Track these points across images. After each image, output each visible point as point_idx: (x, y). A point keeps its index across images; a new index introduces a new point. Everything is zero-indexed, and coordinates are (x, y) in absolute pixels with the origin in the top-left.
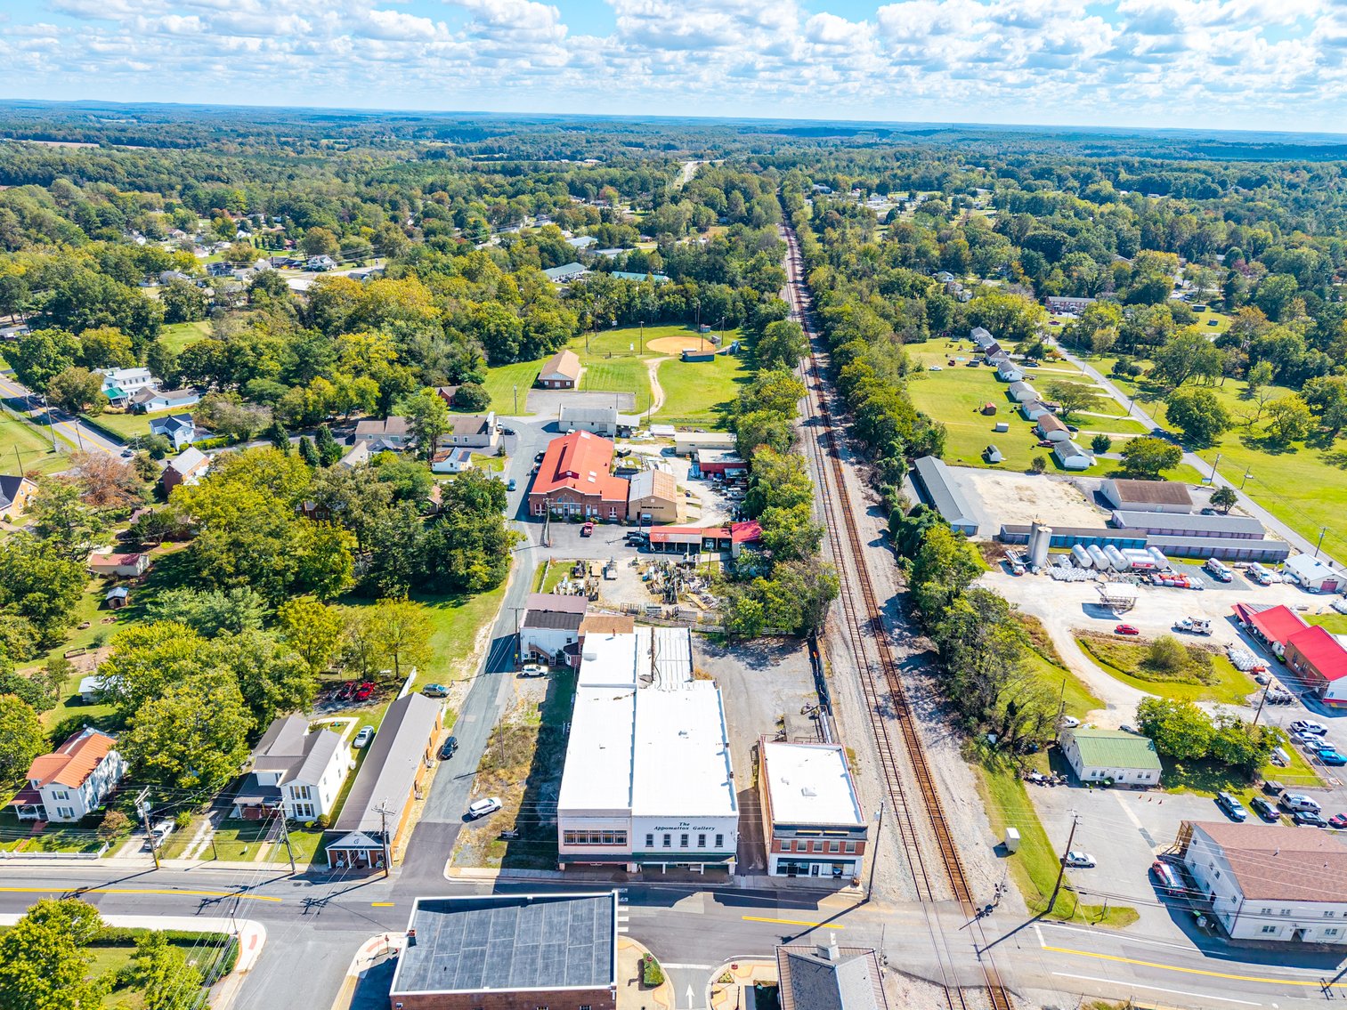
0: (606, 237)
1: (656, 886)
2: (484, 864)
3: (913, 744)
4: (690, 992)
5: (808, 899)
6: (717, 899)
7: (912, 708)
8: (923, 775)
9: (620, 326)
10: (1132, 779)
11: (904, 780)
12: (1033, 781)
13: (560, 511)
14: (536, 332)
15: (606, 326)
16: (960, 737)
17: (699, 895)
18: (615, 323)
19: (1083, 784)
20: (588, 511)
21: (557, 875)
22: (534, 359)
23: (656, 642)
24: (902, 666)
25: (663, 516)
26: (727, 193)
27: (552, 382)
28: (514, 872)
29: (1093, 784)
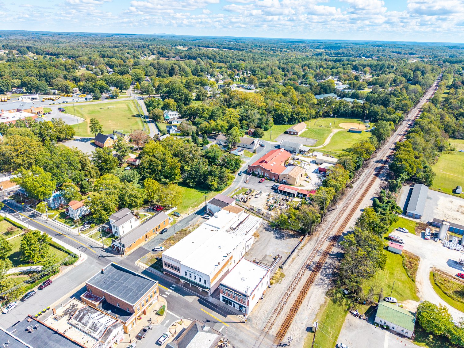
0: (352, 86)
1: (185, 289)
2: (147, 264)
3: (310, 281)
4: (168, 322)
5: (225, 313)
6: (199, 300)
7: (321, 269)
8: (304, 292)
9: (334, 117)
10: (399, 330)
11: (295, 292)
12: (352, 313)
13: (257, 173)
14: (296, 115)
15: (328, 116)
16: (332, 286)
17: (195, 297)
18: (332, 115)
19: (374, 323)
20: (266, 175)
21: (162, 274)
22: (293, 124)
23: (247, 219)
24: (331, 255)
25: (290, 182)
26: (414, 71)
27: (290, 132)
28: (152, 269)
29: (378, 324)
